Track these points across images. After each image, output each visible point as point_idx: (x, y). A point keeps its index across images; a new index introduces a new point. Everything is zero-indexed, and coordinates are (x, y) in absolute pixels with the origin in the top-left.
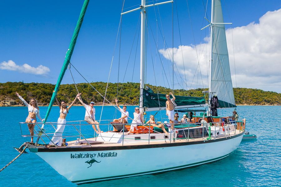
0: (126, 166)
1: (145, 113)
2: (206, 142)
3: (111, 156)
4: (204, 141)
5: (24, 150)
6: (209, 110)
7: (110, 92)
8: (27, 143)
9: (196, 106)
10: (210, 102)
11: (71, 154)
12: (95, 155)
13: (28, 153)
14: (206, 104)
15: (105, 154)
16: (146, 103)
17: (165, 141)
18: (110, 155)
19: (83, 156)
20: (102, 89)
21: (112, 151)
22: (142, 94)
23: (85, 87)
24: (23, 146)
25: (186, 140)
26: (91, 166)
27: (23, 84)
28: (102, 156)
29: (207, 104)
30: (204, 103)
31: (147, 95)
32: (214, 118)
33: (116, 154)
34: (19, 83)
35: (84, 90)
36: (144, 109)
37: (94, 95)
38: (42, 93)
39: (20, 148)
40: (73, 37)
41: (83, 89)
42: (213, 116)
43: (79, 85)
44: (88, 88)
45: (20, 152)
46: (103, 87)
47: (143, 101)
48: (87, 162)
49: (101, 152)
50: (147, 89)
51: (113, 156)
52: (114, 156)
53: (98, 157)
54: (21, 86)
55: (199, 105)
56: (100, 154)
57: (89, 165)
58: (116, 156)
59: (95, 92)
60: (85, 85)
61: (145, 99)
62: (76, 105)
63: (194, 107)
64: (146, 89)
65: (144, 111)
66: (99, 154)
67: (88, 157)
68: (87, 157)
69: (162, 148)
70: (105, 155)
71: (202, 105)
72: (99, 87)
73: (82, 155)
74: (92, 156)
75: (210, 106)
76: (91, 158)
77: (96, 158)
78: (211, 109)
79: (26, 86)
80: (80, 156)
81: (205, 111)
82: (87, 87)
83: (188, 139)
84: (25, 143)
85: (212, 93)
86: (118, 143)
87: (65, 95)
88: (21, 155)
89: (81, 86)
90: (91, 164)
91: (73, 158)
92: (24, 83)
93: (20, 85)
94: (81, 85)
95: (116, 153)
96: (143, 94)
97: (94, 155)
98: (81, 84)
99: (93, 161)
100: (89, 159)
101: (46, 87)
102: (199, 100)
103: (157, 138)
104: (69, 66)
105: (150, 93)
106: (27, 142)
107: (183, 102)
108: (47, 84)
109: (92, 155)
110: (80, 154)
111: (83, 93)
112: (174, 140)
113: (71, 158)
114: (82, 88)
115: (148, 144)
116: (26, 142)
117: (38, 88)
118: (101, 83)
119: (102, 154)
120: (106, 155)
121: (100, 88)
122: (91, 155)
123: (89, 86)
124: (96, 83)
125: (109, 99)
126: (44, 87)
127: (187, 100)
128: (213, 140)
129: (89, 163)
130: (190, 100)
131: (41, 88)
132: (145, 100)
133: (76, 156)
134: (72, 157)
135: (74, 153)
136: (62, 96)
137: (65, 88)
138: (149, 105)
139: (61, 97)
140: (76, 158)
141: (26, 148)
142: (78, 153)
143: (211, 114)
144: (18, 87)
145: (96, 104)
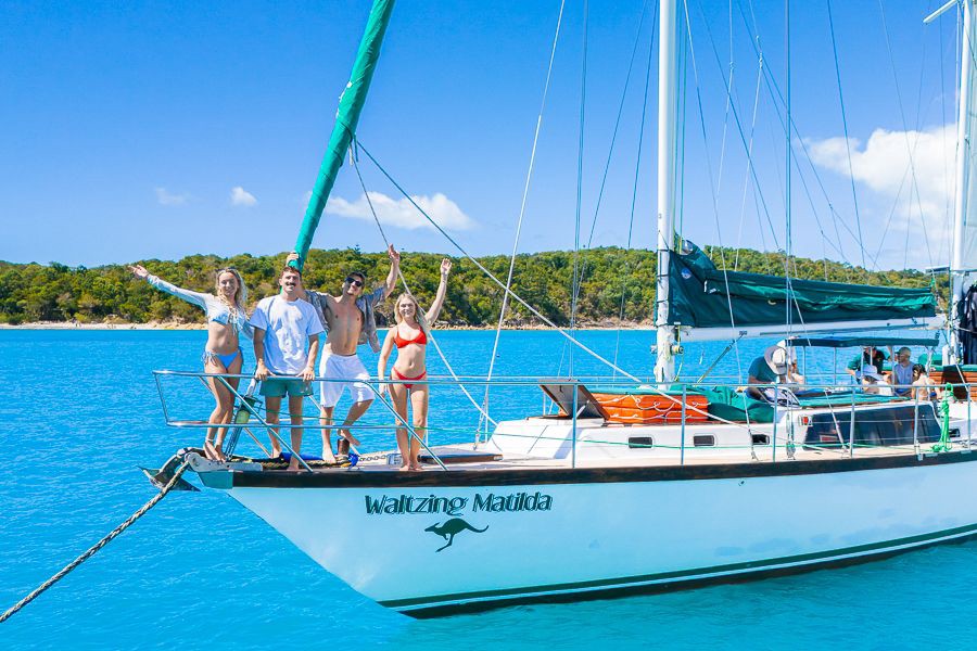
0: (591, 546)
1: (675, 348)
2: (928, 461)
3: (528, 509)
4: (920, 459)
5: (178, 478)
6: (953, 340)
7: (643, 283)
8: (187, 451)
9: (894, 322)
10: (955, 308)
11: (367, 498)
12: (462, 501)
13: (196, 490)
14: (939, 315)
15: (503, 499)
16: (681, 307)
17: (753, 454)
18: (522, 503)
19: (415, 505)
20: (616, 271)
21: (530, 490)
22: (665, 271)
23: (559, 265)
24: (175, 464)
25: (841, 451)
26: (450, 544)
27: (357, 255)
28: (491, 507)
29: (942, 317)
30: (928, 310)
31: (686, 276)
32: (968, 370)
33: (548, 502)
34: (346, 253)
35: (556, 274)
36: (676, 332)
37: (590, 292)
38: (418, 286)
39: (161, 470)
40: (367, 33)
41: (551, 273)
42: (966, 363)
43: (538, 259)
44: (569, 268)
45: (159, 485)
46: (619, 265)
47: (670, 299)
48: (432, 529)
49: (484, 491)
50: (684, 250)
51: (534, 508)
52: (539, 507)
53: (474, 509)
54: (352, 264)
55: (908, 322)
56: (484, 499)
57: (441, 541)
58: (547, 507)
59: (591, 282)
60: (559, 259)
61: (680, 292)
62: (531, 327)
63: (889, 328)
64: (681, 253)
65: (673, 341)
66: (478, 497)
67: (435, 510)
68: (430, 510)
69: (739, 480)
70: (502, 503)
71: (920, 320)
72: (607, 264)
73: (409, 500)
74: (449, 505)
75: (957, 327)
76: (449, 513)
77: (466, 513)
78: (960, 337)
79: (369, 262)
80: (402, 506)
81: (935, 343)
82: (567, 265)
83: (849, 450)
84: (181, 451)
85: (967, 273)
86: (556, 457)
87: (492, 292)
88: (164, 495)
89: (547, 261)
90: (448, 536)
91: (377, 512)
92: (362, 251)
93: (350, 259)
94: (544, 258)
95: (549, 498)
96: (669, 275)
97: (458, 504)
98: (545, 254)
99: (455, 526)
100: (441, 518)
101: (431, 267)
102: (908, 298)
103: (718, 441)
104: (350, 152)
105: (697, 267)
106: (189, 448)
107: (841, 307)
108: (436, 257)
109: (451, 503)
110: (403, 497)
111: (553, 287)
112: (791, 449)
113: (369, 511)
114: (550, 270)
115: (678, 463)
116: (186, 449)
117: (407, 271)
118: (613, 249)
119: (490, 498)
120: (505, 504)
121: (610, 269)
122: (446, 500)
123: (571, 262)
124: (598, 252)
125: (641, 306)
126: (425, 267)
127: (856, 300)
128: (959, 453)
129: (441, 532)
130: (869, 301)
131: (414, 268)
132: (677, 298)
133: (387, 504)
134: (373, 507)
135: (377, 494)
136: (485, 295)
137: (494, 268)
138: (693, 316)
139: (480, 300)
140: (386, 511)
141: (186, 468)
142: (395, 493)
143: (960, 357)
144: (342, 265)
145: (595, 325)
